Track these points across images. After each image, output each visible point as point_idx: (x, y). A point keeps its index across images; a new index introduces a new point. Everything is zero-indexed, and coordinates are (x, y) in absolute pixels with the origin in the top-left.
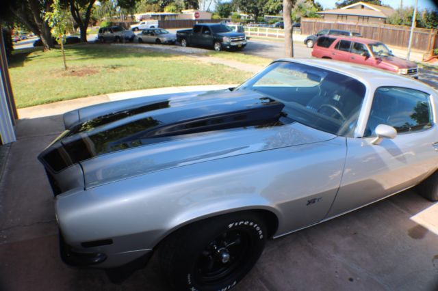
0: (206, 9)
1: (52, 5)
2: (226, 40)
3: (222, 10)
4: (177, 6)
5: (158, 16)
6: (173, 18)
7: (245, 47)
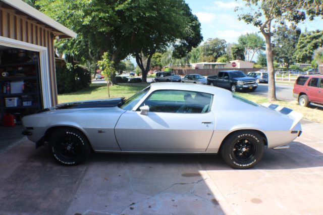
0: (250, 60)
1: (103, 56)
2: (240, 83)
3: (262, 61)
4: (227, 57)
5: (210, 65)
6: (222, 67)
7: (257, 89)
